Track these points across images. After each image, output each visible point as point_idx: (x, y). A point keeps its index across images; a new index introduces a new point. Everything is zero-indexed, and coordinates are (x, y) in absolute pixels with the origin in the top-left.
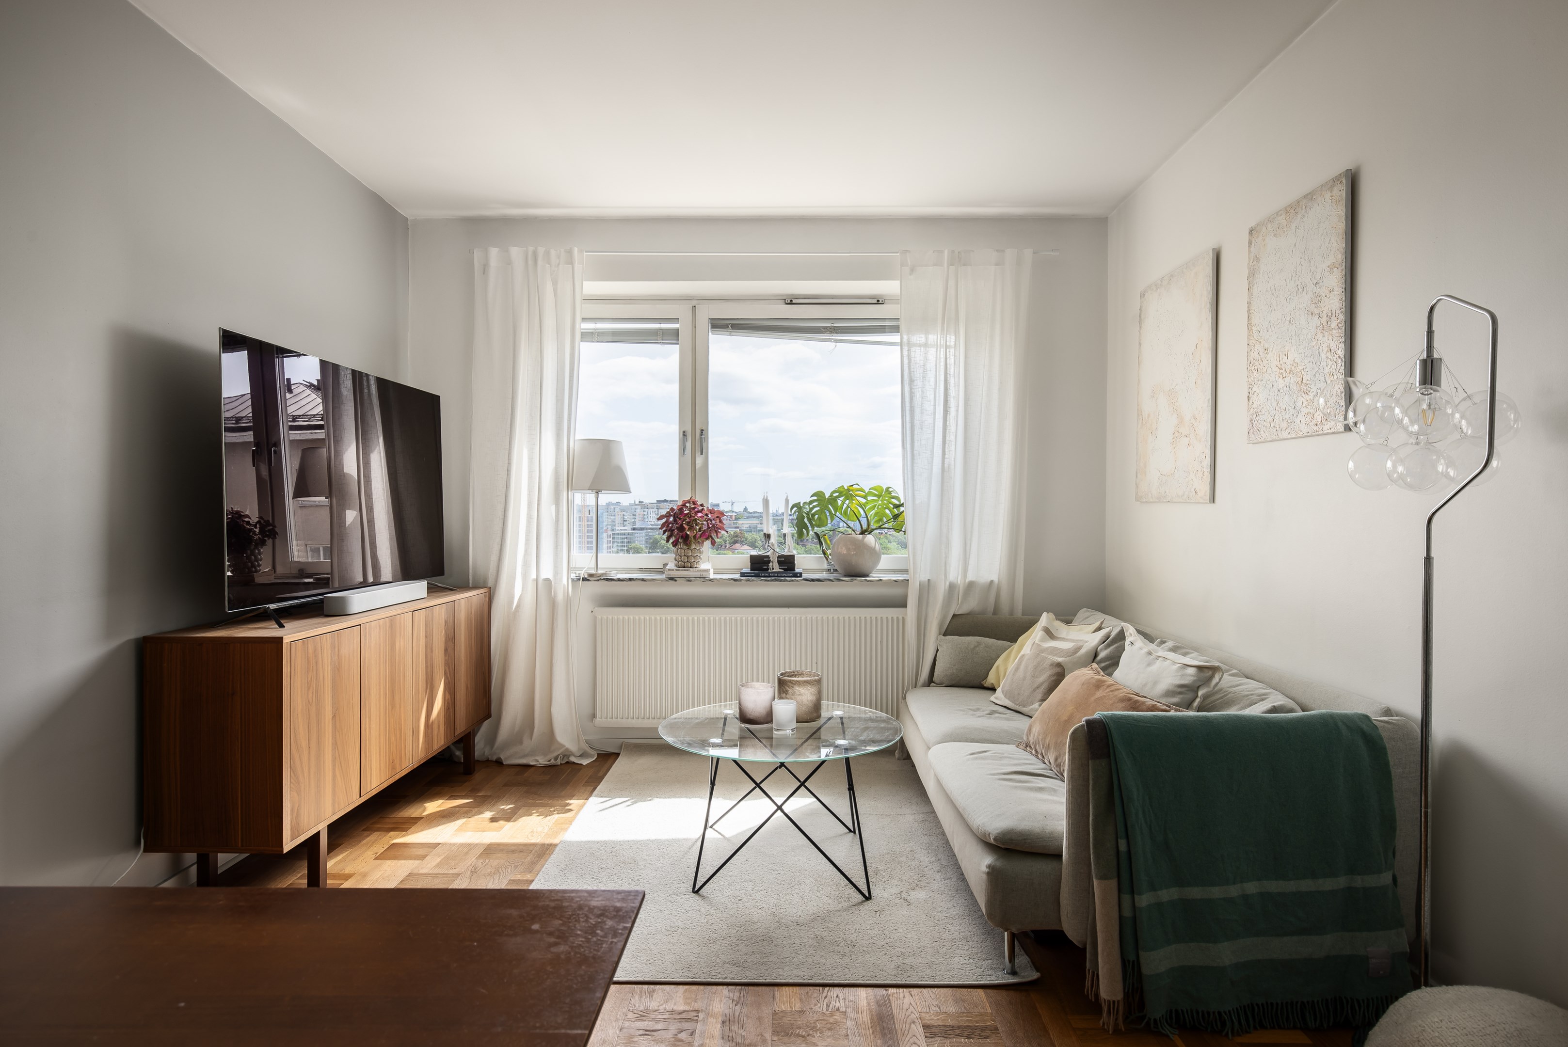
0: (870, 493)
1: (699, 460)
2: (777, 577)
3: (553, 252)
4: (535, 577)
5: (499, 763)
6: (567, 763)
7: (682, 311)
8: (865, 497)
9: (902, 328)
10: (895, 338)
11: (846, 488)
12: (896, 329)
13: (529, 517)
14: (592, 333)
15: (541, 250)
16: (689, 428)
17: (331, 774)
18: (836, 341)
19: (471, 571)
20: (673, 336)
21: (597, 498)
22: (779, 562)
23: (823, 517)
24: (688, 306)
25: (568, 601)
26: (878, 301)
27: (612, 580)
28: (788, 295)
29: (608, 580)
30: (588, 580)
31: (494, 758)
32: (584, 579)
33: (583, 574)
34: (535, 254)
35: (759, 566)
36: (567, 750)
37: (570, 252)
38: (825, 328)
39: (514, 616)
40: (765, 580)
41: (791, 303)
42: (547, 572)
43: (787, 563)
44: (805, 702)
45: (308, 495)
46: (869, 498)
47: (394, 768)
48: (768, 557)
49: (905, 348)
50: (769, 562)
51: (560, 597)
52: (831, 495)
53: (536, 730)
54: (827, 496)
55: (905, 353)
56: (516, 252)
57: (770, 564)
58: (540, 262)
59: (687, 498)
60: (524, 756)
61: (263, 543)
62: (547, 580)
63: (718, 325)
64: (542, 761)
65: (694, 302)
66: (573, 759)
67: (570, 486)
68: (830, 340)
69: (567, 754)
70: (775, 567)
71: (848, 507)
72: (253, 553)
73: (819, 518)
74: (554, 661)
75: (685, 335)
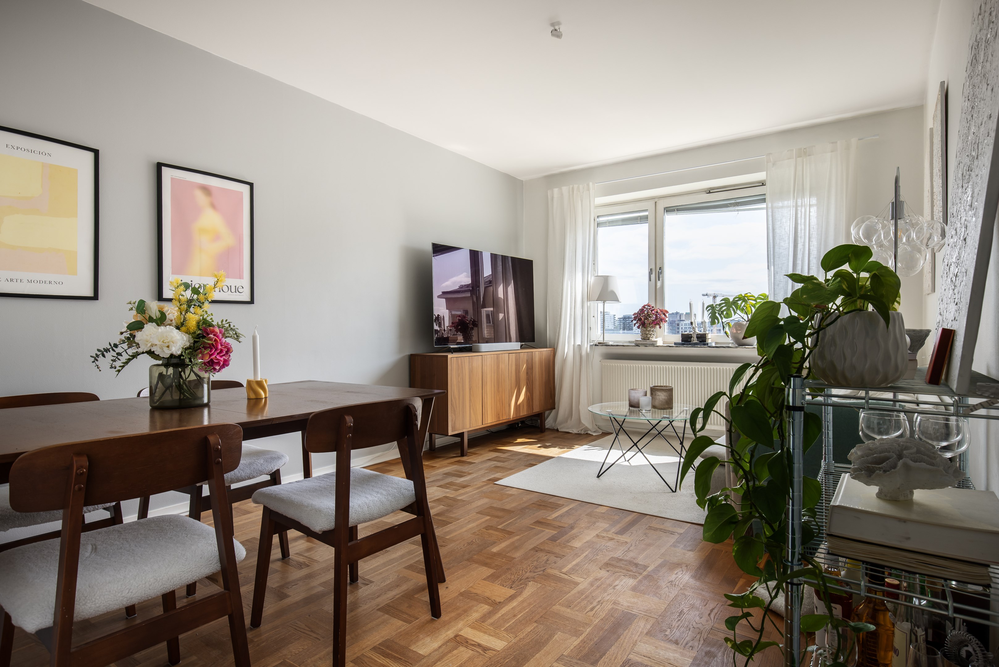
0: (758, 298)
1: (659, 284)
2: (694, 345)
3: (581, 186)
4: (573, 343)
5: (557, 430)
6: (587, 433)
7: (650, 205)
8: (755, 300)
9: (767, 200)
10: (764, 205)
11: (743, 295)
12: (764, 200)
13: (571, 315)
14: (606, 222)
15: (576, 186)
16: (653, 267)
17: (469, 412)
18: (738, 210)
19: (548, 341)
20: (644, 219)
21: (604, 305)
22: (697, 337)
23: (729, 312)
24: (652, 203)
25: (587, 355)
26: (763, 184)
27: (609, 345)
28: (708, 189)
29: (606, 345)
30: (598, 345)
31: (556, 428)
32: (596, 345)
33: (596, 342)
34: (573, 188)
35: (686, 340)
36: (586, 427)
37: (588, 185)
38: (730, 204)
39: (564, 361)
40: (686, 347)
41: (710, 193)
42: (578, 342)
43: (702, 339)
44: (661, 399)
45: (486, 308)
46: (758, 301)
47: (499, 418)
48: (691, 334)
49: (770, 211)
50: (692, 337)
51: (584, 353)
52: (734, 300)
53: (573, 416)
54: (731, 300)
55: (770, 214)
56: (565, 189)
57: (692, 339)
58: (575, 192)
59: (646, 303)
60: (568, 428)
61: (472, 329)
62: (579, 345)
63: (668, 210)
64: (575, 431)
65: (655, 200)
66: (589, 432)
67: (589, 299)
68: (734, 211)
69: (586, 429)
70: (695, 340)
71: (744, 306)
72: (469, 333)
73: (727, 314)
74: (581, 383)
75: (651, 219)
